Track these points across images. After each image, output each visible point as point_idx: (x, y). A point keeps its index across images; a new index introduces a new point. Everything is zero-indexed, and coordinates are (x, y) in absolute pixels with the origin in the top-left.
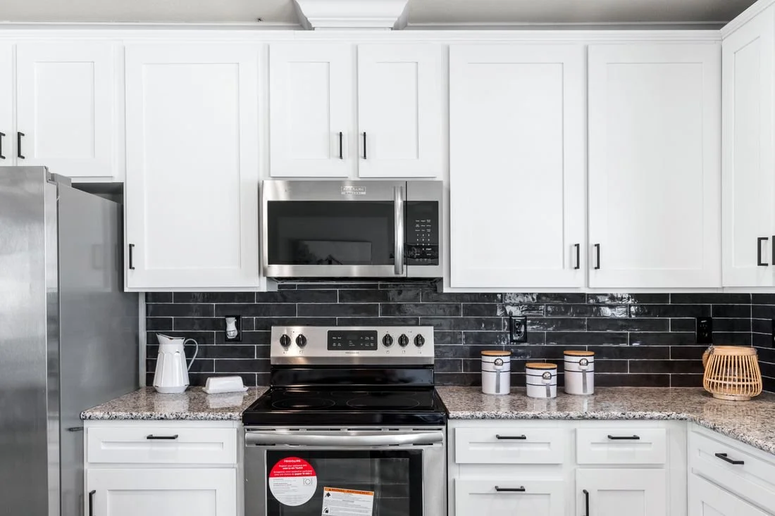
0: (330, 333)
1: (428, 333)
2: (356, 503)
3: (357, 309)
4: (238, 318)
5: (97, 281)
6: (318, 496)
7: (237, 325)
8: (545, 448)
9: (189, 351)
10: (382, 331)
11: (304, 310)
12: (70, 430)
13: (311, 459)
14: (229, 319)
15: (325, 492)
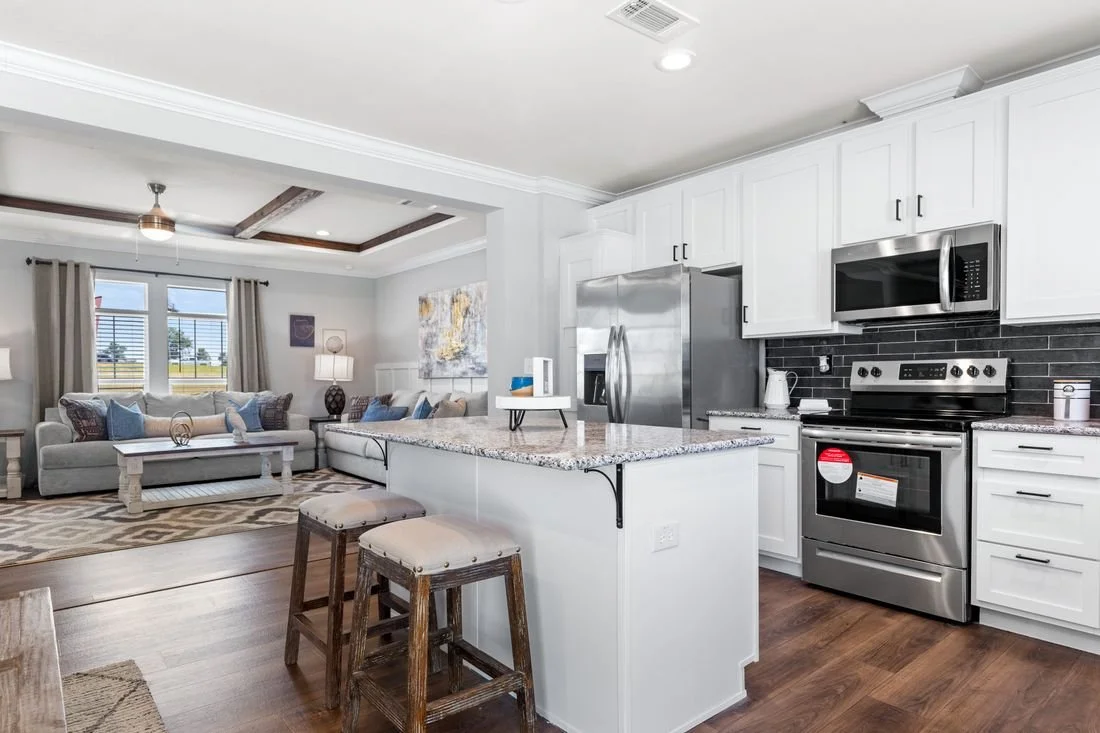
0: (902, 366)
1: (1001, 365)
2: (883, 487)
3: (934, 347)
4: (830, 356)
5: (725, 332)
6: (853, 478)
7: (829, 362)
8: (1079, 462)
9: (790, 382)
10: (951, 363)
11: (884, 349)
12: (699, 419)
13: (850, 451)
14: (821, 357)
15: (859, 476)
